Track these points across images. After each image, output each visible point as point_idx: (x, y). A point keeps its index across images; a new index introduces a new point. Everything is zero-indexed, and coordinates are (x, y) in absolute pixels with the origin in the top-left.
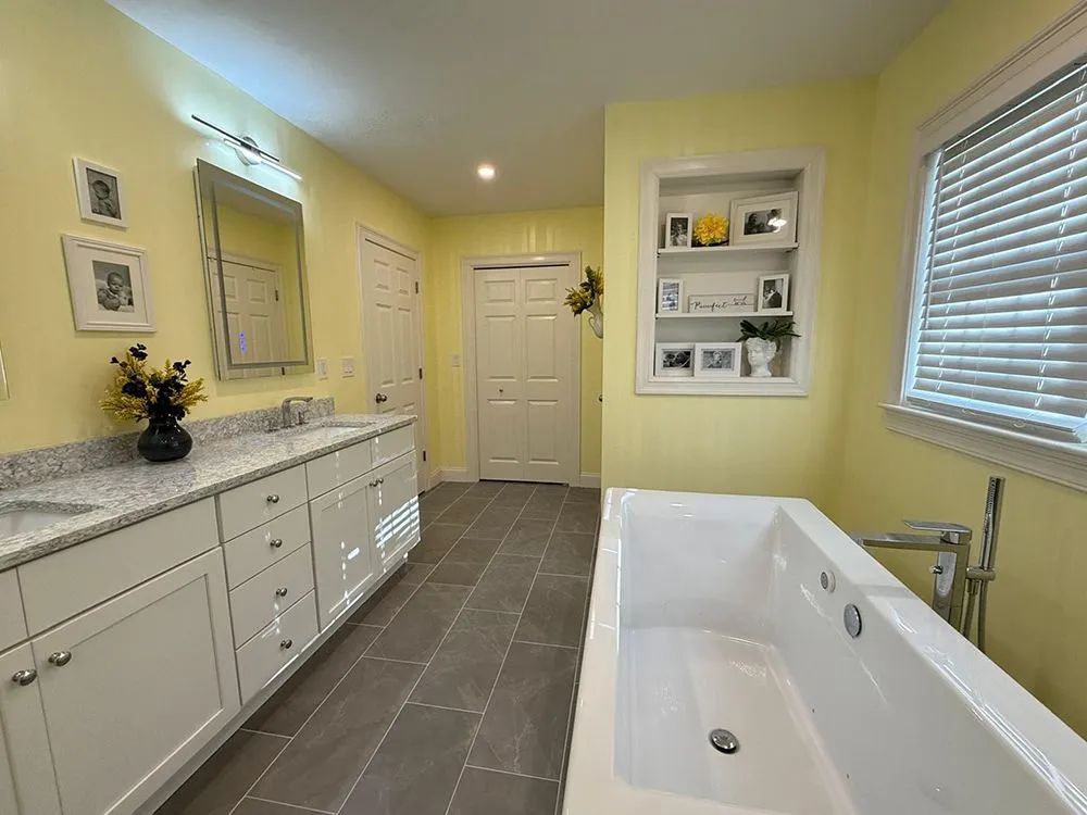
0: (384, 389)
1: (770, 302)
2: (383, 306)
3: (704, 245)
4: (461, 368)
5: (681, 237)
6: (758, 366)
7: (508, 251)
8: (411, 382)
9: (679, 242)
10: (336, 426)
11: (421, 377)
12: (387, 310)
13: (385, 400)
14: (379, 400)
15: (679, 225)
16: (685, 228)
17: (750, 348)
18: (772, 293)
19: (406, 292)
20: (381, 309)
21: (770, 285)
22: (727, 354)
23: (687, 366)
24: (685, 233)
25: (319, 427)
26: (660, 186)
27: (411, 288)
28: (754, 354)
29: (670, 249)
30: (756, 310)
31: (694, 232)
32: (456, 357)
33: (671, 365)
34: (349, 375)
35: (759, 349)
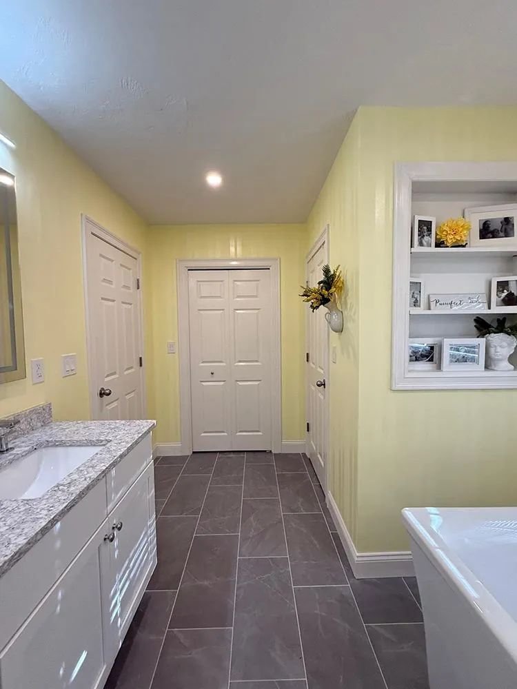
0: (107, 383)
1: (504, 300)
2: (108, 300)
3: (448, 247)
4: (176, 356)
5: (426, 238)
6: (501, 360)
7: (218, 256)
8: (133, 370)
9: (425, 243)
10: (55, 446)
11: (141, 365)
12: (110, 303)
13: (109, 394)
14: (102, 394)
15: (425, 227)
16: (429, 230)
17: (493, 344)
18: (506, 293)
19: (128, 288)
20: (106, 303)
21: (503, 285)
22: (472, 348)
23: (431, 360)
24: (429, 235)
25: (29, 452)
26: (413, 191)
27: (132, 284)
28: (499, 349)
29: (417, 249)
30: (489, 308)
31: (437, 234)
32: (171, 346)
33: (417, 360)
34: (70, 374)
35: (505, 344)
